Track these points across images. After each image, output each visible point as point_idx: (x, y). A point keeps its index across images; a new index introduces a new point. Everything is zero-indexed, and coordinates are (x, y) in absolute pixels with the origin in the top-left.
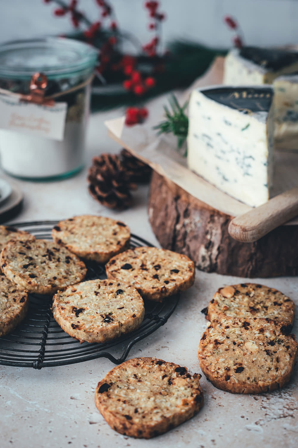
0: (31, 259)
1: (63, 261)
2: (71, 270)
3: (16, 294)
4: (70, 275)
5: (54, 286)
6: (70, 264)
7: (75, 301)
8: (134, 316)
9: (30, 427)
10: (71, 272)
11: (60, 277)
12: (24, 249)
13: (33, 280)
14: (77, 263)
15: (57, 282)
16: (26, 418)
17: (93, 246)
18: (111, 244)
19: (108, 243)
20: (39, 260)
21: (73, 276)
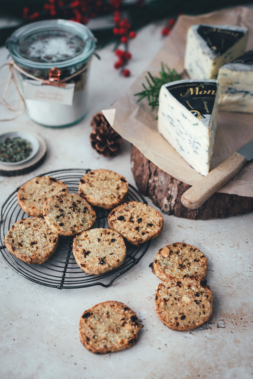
0: (61, 211)
1: (82, 211)
2: (86, 219)
3: (51, 236)
4: (85, 223)
5: (74, 231)
6: (86, 213)
7: (85, 245)
8: (118, 261)
9: (65, 335)
10: (86, 221)
11: (78, 225)
12: (58, 203)
13: (61, 228)
14: (90, 212)
15: (76, 229)
16: (63, 329)
17: (102, 199)
18: (114, 197)
19: (112, 196)
20: (67, 211)
21: (87, 224)
